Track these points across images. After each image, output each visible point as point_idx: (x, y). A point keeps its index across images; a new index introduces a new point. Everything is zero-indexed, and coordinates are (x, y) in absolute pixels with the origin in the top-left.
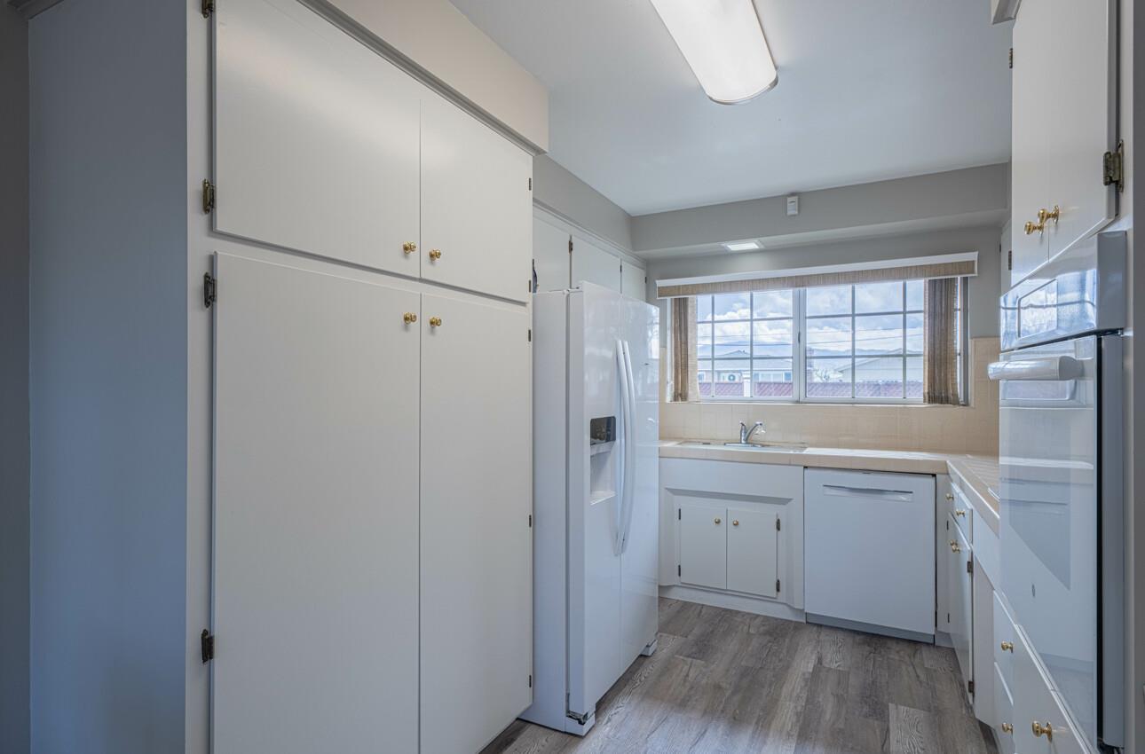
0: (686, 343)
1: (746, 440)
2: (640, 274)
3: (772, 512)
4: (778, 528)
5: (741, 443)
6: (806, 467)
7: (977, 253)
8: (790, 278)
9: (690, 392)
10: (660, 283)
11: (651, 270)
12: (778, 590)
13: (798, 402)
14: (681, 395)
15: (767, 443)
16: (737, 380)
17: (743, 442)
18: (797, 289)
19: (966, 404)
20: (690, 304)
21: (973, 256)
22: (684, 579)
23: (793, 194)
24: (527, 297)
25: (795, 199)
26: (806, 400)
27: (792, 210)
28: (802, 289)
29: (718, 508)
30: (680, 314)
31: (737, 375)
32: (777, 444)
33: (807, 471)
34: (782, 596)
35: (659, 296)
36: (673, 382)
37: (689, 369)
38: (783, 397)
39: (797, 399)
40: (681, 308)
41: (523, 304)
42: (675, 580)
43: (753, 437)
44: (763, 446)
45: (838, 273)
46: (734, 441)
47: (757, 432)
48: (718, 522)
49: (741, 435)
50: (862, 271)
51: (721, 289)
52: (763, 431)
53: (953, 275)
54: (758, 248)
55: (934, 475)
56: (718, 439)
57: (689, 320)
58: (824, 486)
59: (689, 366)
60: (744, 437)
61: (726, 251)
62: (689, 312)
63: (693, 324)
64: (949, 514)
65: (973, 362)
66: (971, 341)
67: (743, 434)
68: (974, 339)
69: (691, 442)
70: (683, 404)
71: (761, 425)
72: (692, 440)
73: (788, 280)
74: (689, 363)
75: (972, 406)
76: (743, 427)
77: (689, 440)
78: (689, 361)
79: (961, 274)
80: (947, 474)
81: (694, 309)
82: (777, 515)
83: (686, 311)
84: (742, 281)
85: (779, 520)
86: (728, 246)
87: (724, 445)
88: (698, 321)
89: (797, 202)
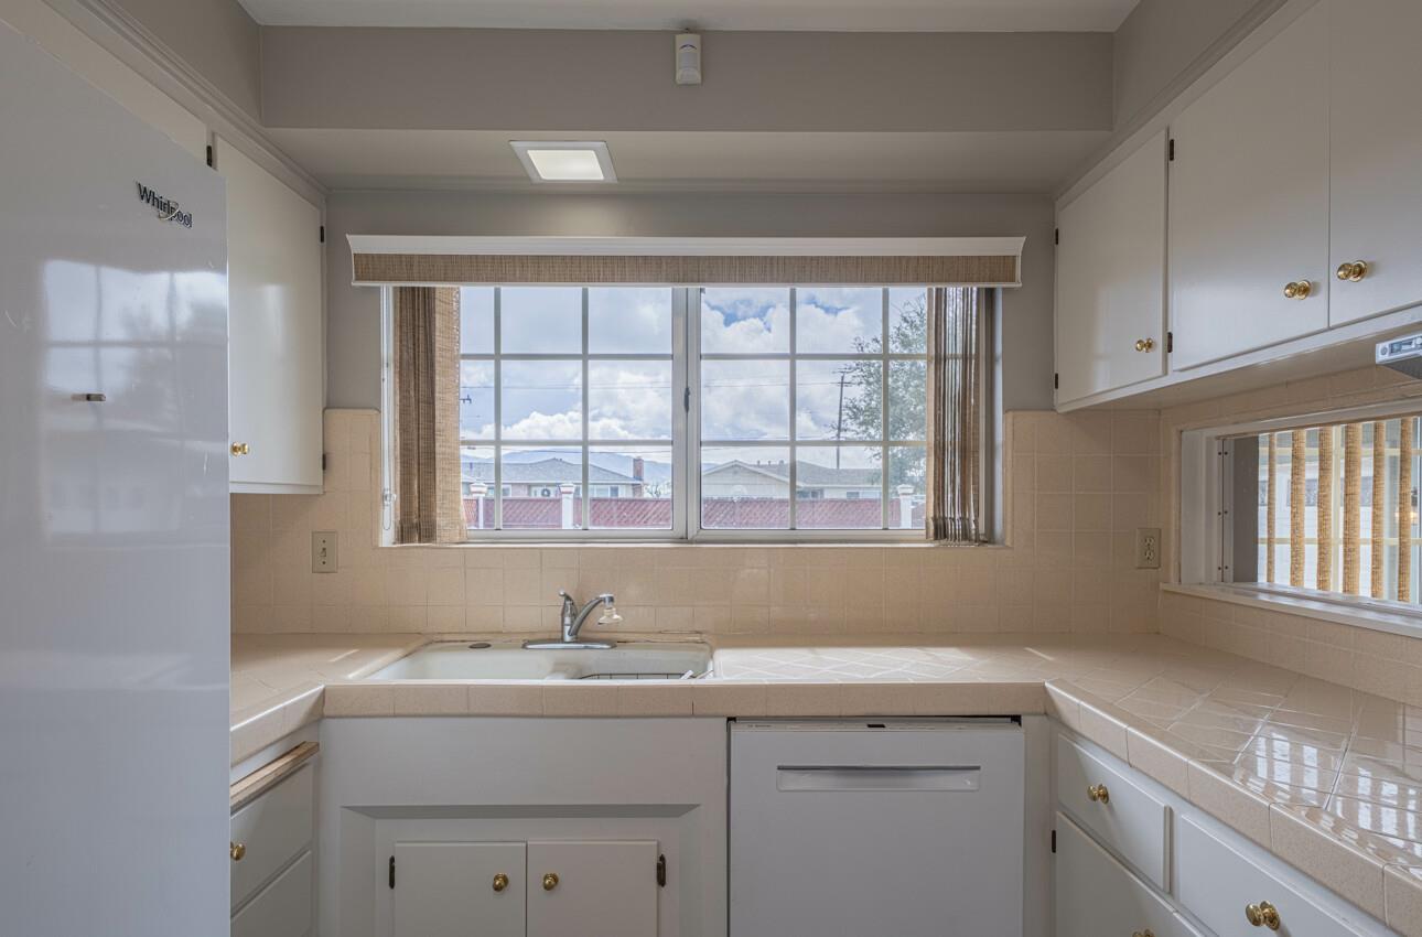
0: (431, 402)
1: (574, 633)
3: (643, 839)
4: (661, 881)
5: (562, 640)
6: (733, 719)
7: (1025, 240)
9: (440, 521)
10: (361, 244)
11: (335, 205)
13: (684, 539)
14: (418, 526)
15: (622, 637)
16: (552, 496)
17: (568, 638)
18: (681, 287)
19: (989, 538)
20: (439, 307)
21: (1012, 246)
23: (688, 29)
25: (694, 39)
26: (703, 535)
27: (687, 71)
28: (693, 288)
29: (502, 843)
30: (415, 328)
31: (552, 489)
32: (643, 637)
33: (734, 730)
35: (358, 279)
36: (396, 497)
37: (439, 464)
39: (680, 532)
40: (418, 315)
43: (590, 623)
44: (613, 644)
45: (772, 258)
46: (547, 636)
47: (602, 619)
48: (501, 885)
49: (563, 621)
50: (817, 258)
51: (515, 274)
52: (616, 617)
53: (978, 281)
54: (601, 177)
55: (1016, 719)
56: (509, 633)
57: (437, 345)
58: (779, 768)
59: (437, 456)
60: (571, 626)
61: (528, 178)
62: (437, 325)
63: (448, 355)
64: (1059, 814)
65: (1009, 458)
66: (1005, 419)
67: (567, 620)
68: (1010, 414)
69: (442, 642)
70: (425, 550)
71: (611, 599)
72: (447, 637)
73: (667, 263)
74: (438, 450)
75: (1008, 543)
76: (568, 602)
77: (439, 638)
78: (437, 444)
79: (993, 281)
80: (1046, 714)
81: (453, 317)
82: (658, 845)
83: (430, 322)
84: (564, 257)
85: (662, 858)
86: (529, 152)
87: (524, 647)
88: (462, 352)
89: (698, 53)
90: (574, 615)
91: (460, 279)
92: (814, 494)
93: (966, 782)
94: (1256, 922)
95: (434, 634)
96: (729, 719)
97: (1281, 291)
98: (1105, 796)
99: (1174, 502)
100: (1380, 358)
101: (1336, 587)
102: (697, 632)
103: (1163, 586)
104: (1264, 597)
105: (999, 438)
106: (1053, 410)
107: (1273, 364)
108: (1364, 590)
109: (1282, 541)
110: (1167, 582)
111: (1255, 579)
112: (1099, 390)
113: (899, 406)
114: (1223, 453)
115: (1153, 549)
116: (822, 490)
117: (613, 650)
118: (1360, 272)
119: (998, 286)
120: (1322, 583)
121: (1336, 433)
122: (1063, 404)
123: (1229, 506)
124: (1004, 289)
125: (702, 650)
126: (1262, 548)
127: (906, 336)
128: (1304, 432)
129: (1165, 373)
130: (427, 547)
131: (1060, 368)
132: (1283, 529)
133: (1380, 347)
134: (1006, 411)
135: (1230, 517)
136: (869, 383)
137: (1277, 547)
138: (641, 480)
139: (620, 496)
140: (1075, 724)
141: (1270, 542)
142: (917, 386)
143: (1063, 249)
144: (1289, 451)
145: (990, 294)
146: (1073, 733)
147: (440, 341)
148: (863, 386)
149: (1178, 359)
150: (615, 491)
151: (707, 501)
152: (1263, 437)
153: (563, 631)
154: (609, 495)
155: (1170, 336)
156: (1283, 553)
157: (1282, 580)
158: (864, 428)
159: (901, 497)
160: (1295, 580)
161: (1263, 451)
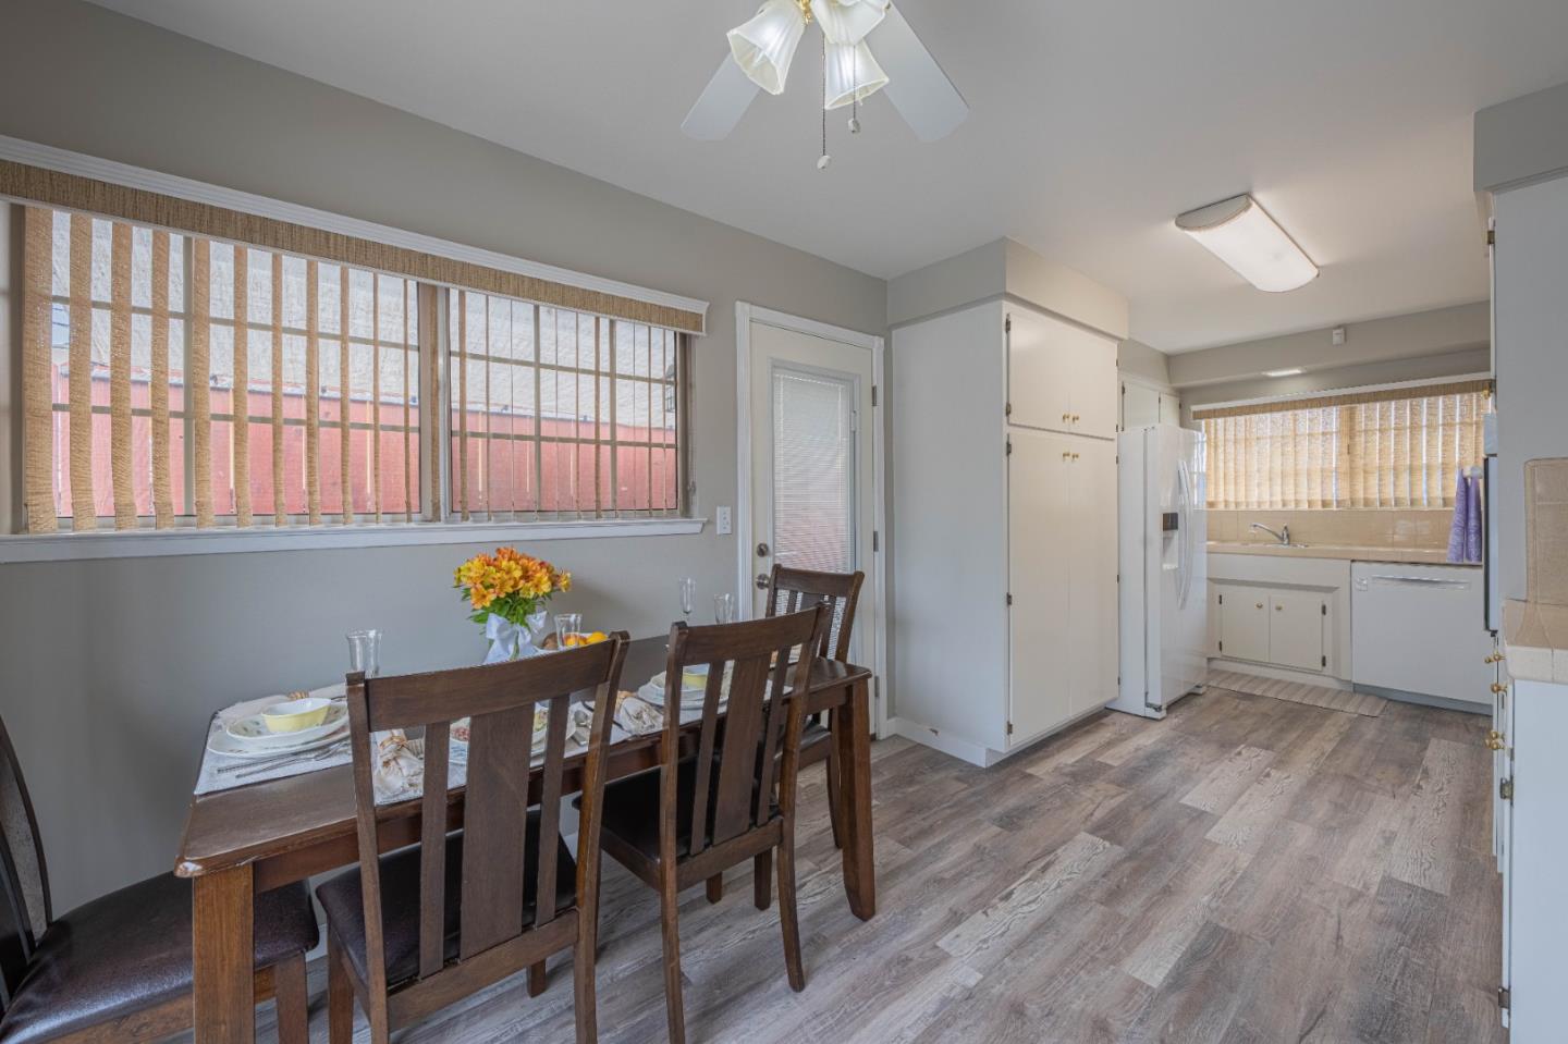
2: (1176, 401)
3: (1318, 599)
4: (1324, 613)
6: (1353, 561)
8: (1337, 397)
10: (1195, 408)
11: (1183, 397)
12: (1324, 664)
18: (1348, 407)
22: (1226, 652)
23: (1339, 327)
24: (1113, 435)
25: (1341, 331)
27: (1337, 338)
28: (1351, 405)
29: (1261, 595)
33: (1355, 565)
34: (1328, 670)
41: (1112, 440)
42: (1217, 654)
48: (1259, 607)
85: (1325, 606)
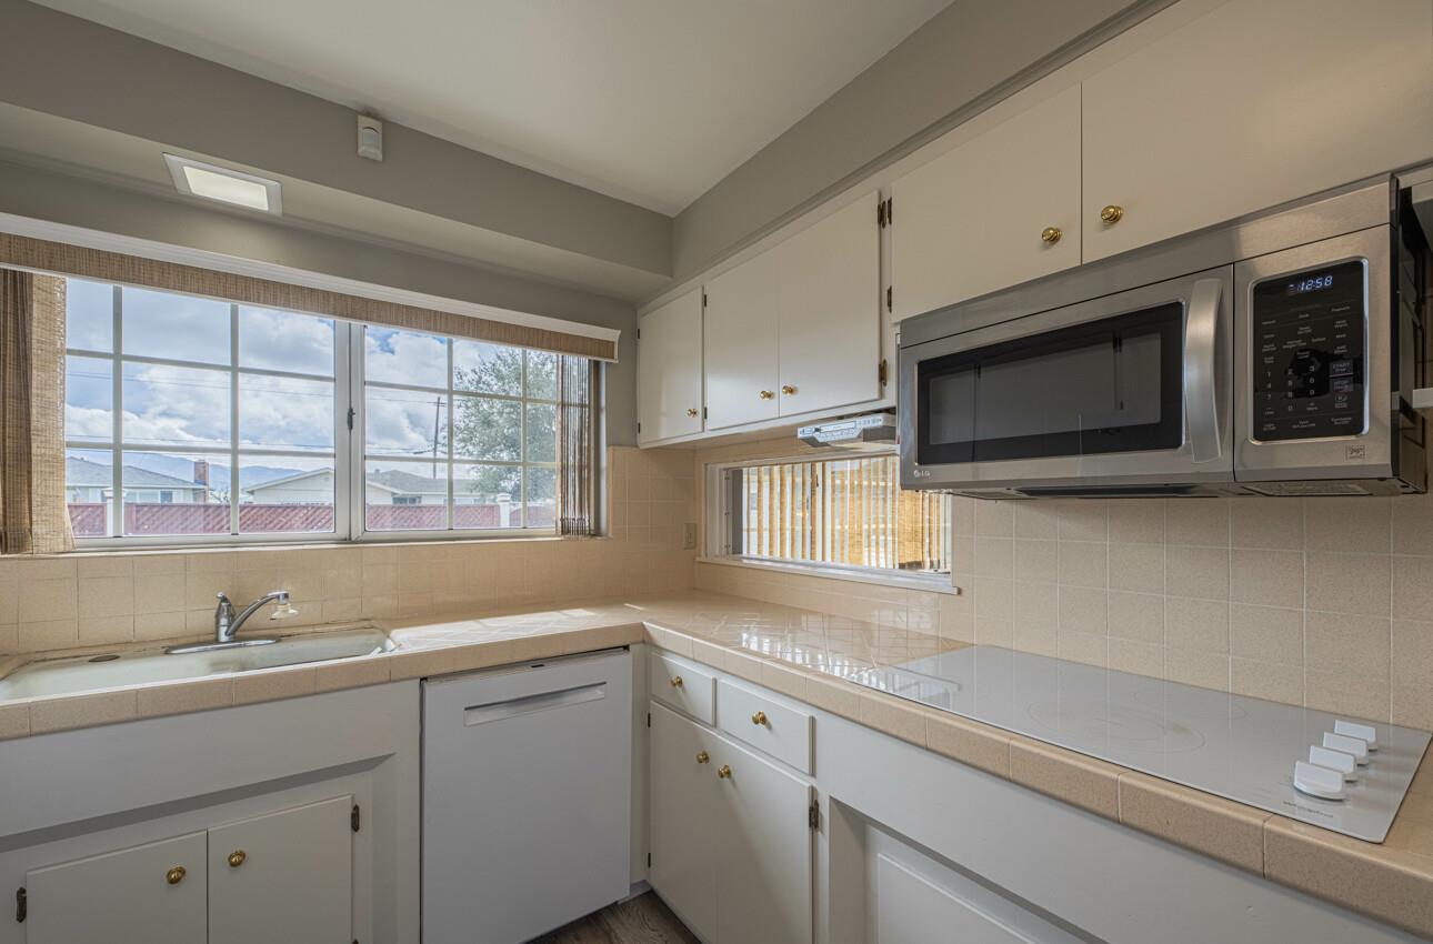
1: (232, 633)
4: (355, 827)
5: (215, 642)
7: (619, 332)
8: (342, 296)
9: (36, 528)
13: (348, 540)
14: (3, 537)
15: (289, 631)
17: (223, 638)
18: (344, 322)
19: (597, 533)
21: (613, 335)
23: (370, 114)
25: (377, 124)
26: (367, 536)
27: (369, 146)
28: (357, 324)
37: (37, 467)
38: (315, 533)
39: (342, 533)
40: (4, 298)
43: (255, 621)
44: (278, 639)
45: (436, 312)
46: (195, 639)
47: (275, 615)
48: (176, 878)
49: (218, 623)
50: (475, 319)
51: (152, 279)
52: (291, 611)
53: (591, 355)
54: (266, 208)
55: (626, 648)
56: (139, 643)
57: (34, 336)
58: (466, 709)
59: (34, 458)
60: (229, 627)
61: (175, 188)
62: (35, 315)
63: (51, 348)
64: (652, 702)
65: (611, 478)
66: (607, 450)
67: (224, 621)
68: (611, 448)
69: (44, 660)
70: (13, 562)
71: (286, 596)
72: (49, 656)
73: (335, 299)
74: (34, 450)
75: (610, 535)
76: (223, 604)
77: (39, 656)
78: (34, 445)
79: (600, 356)
80: (644, 642)
81: (54, 309)
82: (353, 798)
83: (23, 311)
84: (216, 273)
85: (356, 808)
86: (186, 168)
87: (167, 653)
88: (67, 347)
89: (381, 136)
90: (232, 617)
91: (73, 270)
92: (413, 500)
93: (599, 692)
94: (756, 722)
95: (28, 653)
96: (422, 679)
97: (760, 395)
98: (680, 683)
99: (703, 507)
100: (800, 436)
101: (777, 555)
102: (366, 620)
103: (698, 559)
104: (745, 561)
105: (604, 463)
106: (637, 446)
107: (749, 434)
108: (788, 556)
109: (753, 530)
110: (700, 556)
111: (741, 552)
112: (663, 437)
113: (494, 429)
114: (727, 478)
115: (692, 537)
116: (420, 497)
117: (280, 644)
118: (791, 391)
119: (603, 360)
120: (771, 553)
121: (776, 469)
122: (645, 443)
123: (731, 511)
124: (607, 363)
125: (373, 633)
126: (745, 534)
127: (499, 371)
128: (763, 468)
129: (703, 431)
130: (19, 559)
131: (641, 419)
132: (754, 525)
133: (800, 430)
134: (608, 445)
135: (730, 516)
136: (467, 408)
137: (751, 533)
138: (205, 484)
139: (174, 501)
140: (662, 643)
141: (748, 530)
142: (510, 413)
143: (643, 342)
144: (756, 477)
145: (597, 365)
146: (660, 649)
147: (37, 333)
148: (462, 409)
149: (710, 424)
150: (167, 495)
151: (371, 508)
152: (745, 470)
153: (217, 632)
154: (159, 501)
155: (706, 409)
156: (754, 535)
157: (754, 552)
158: (462, 444)
159: (501, 504)
160: (759, 552)
161: (745, 477)
